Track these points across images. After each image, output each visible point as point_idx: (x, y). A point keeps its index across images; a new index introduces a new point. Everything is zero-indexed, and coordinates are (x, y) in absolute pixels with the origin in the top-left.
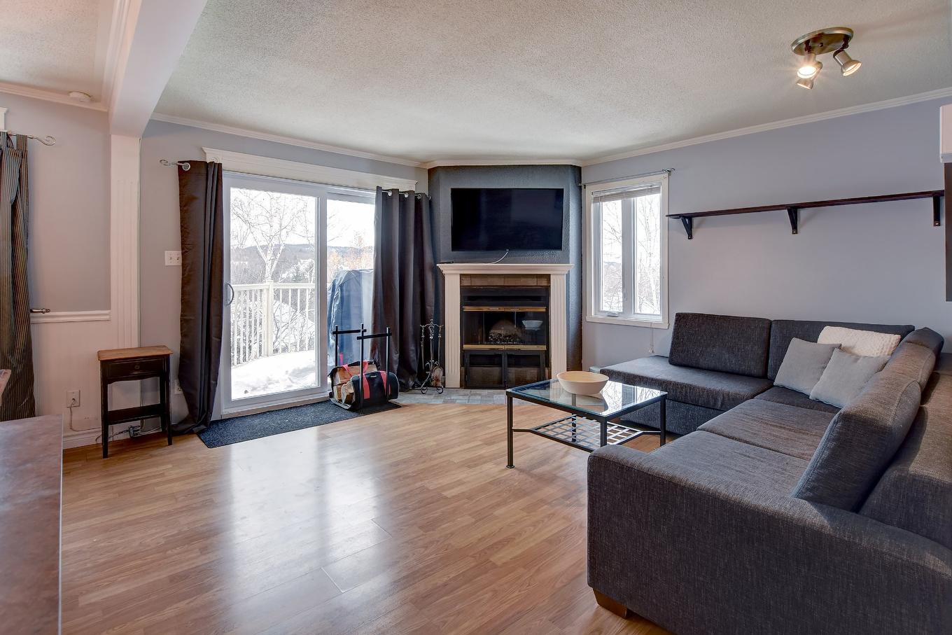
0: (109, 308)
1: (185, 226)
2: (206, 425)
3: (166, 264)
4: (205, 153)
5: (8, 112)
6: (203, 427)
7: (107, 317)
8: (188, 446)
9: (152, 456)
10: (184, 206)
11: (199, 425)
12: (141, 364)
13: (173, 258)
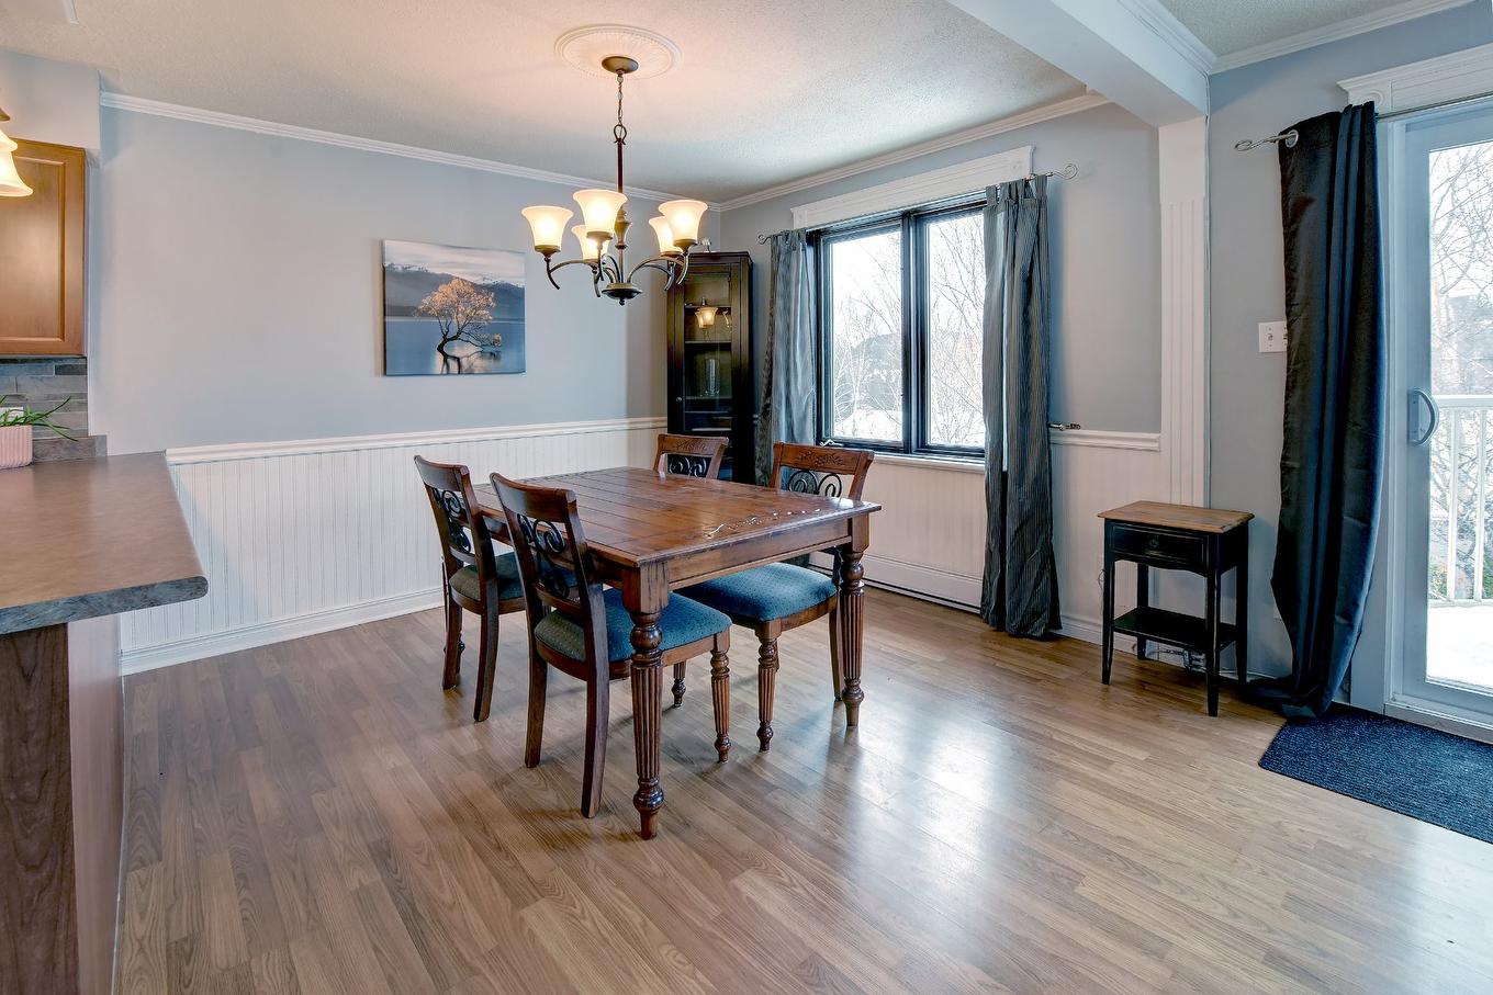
0: (1157, 429)
1: (1292, 267)
2: (1316, 708)
3: (1262, 349)
4: (1347, 93)
5: (1035, 149)
6: (1307, 711)
7: (1154, 446)
8: (1234, 737)
9: (1157, 720)
10: (1292, 224)
11: (1300, 704)
12: (1162, 539)
13: (1272, 336)
